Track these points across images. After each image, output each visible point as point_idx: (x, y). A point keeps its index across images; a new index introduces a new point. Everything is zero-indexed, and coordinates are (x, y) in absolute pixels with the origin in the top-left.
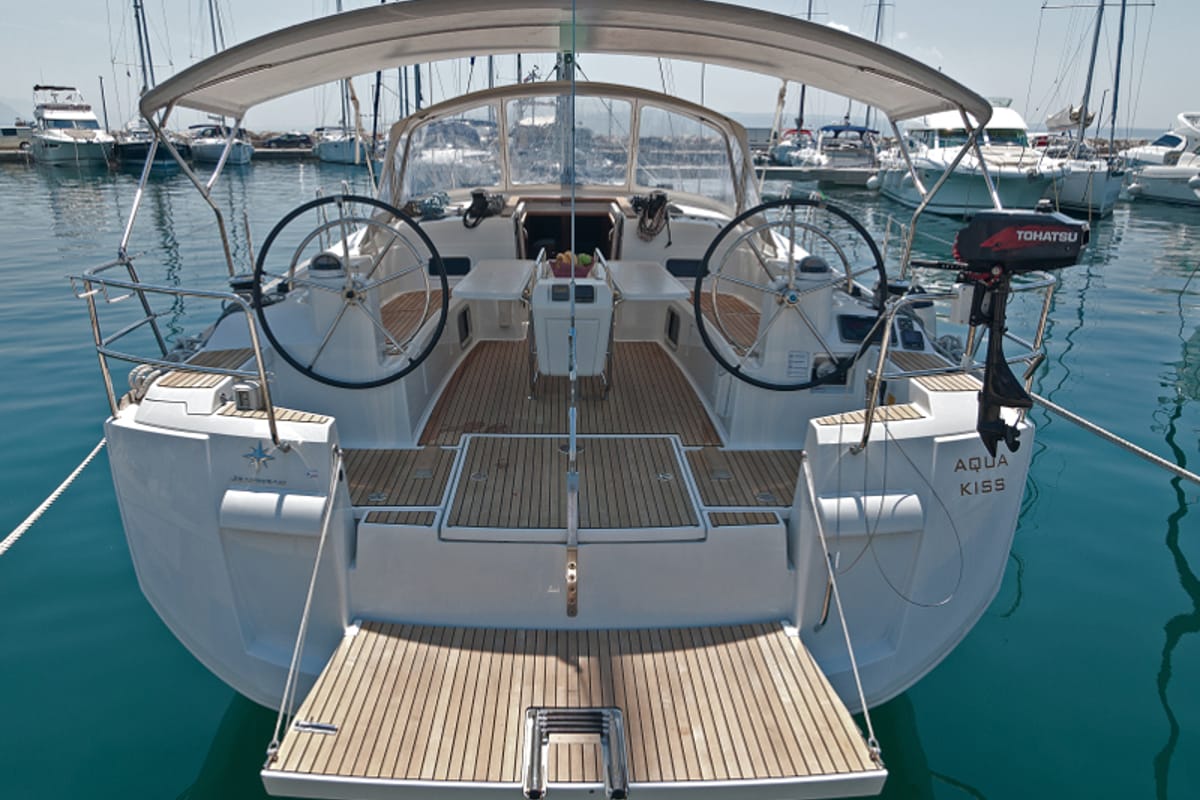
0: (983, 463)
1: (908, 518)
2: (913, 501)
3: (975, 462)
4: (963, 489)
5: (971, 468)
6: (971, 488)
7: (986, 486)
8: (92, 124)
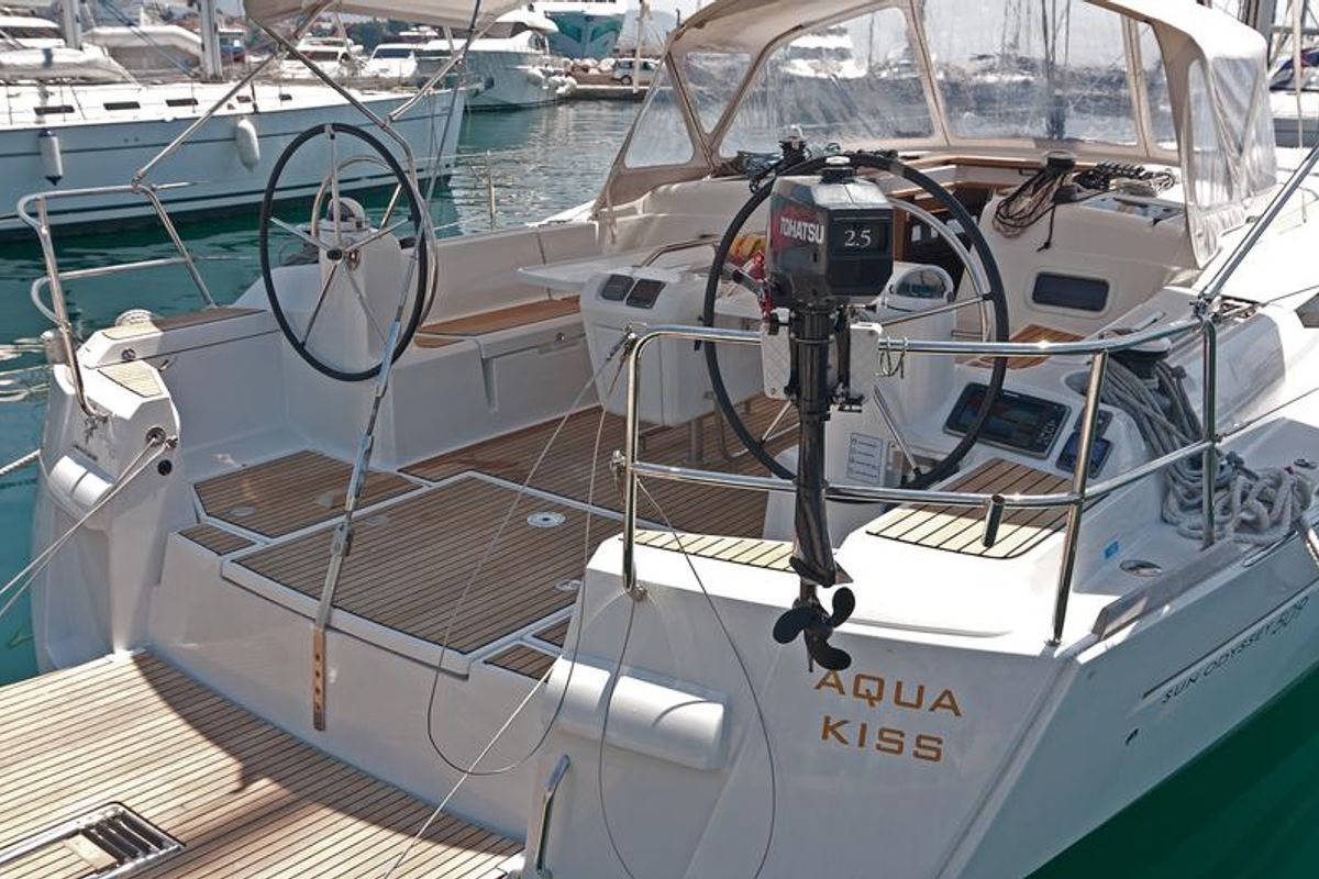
0: (889, 690)
1: (686, 740)
2: (707, 715)
3: (874, 688)
4: (829, 728)
5: (856, 694)
6: (851, 733)
7: (892, 741)
8: (842, 54)
